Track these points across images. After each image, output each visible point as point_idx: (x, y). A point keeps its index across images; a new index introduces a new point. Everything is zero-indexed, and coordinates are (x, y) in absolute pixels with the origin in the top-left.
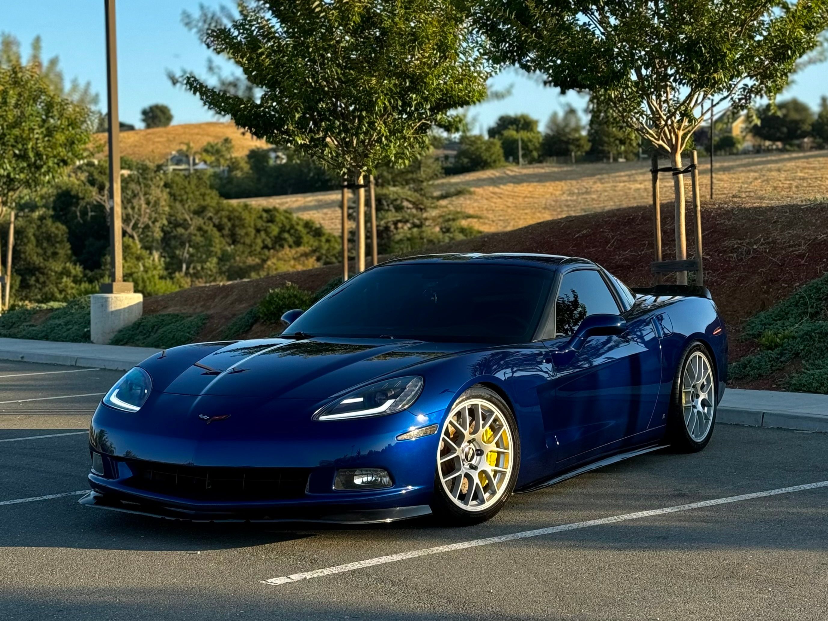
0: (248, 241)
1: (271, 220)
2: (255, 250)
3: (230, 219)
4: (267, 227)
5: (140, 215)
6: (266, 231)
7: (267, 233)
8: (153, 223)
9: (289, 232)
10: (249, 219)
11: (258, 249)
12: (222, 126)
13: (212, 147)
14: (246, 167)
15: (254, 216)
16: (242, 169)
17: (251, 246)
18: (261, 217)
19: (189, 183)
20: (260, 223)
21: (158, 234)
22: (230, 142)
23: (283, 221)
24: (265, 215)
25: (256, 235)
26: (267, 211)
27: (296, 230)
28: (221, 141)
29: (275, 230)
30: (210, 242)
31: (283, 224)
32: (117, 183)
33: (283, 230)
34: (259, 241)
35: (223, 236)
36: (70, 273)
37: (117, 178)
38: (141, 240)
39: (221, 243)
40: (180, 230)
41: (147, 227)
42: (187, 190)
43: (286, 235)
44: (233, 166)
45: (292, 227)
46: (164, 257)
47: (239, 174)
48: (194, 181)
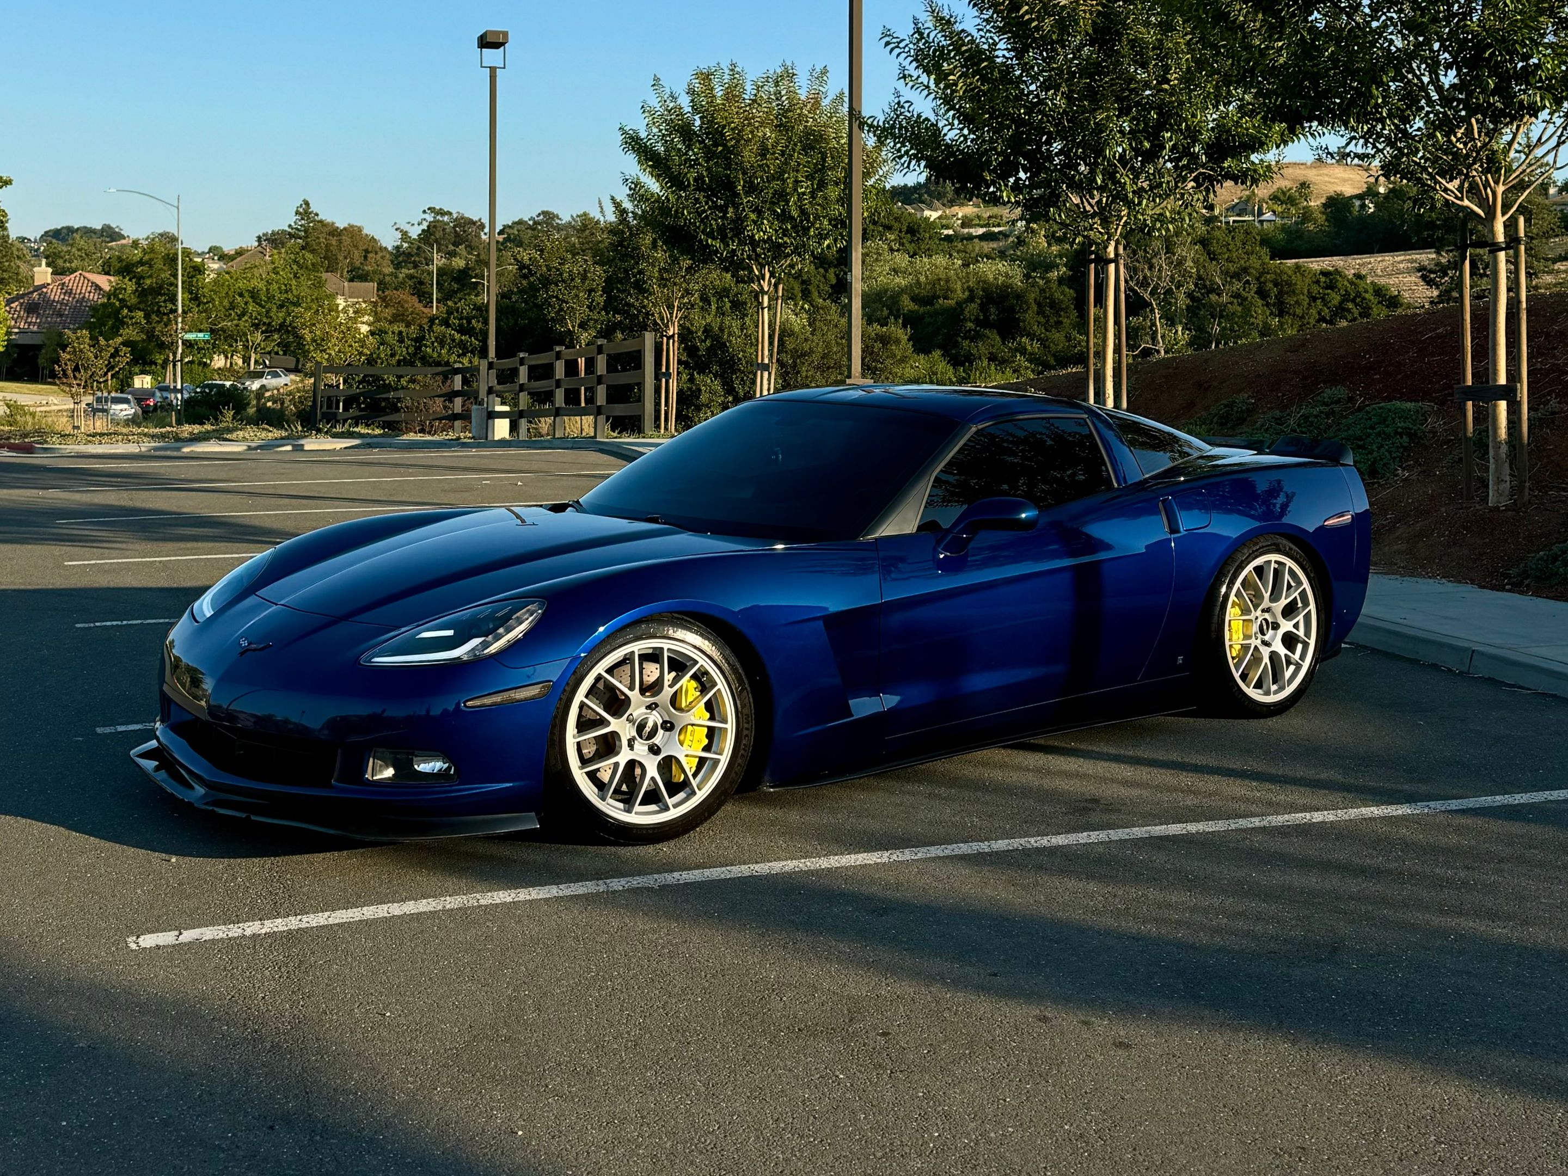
0: (1299, 311)
1: (1331, 286)
2: (1308, 323)
3: (1276, 285)
4: (1325, 294)
5: (1159, 278)
6: (1323, 299)
7: (1325, 304)
8: (1178, 288)
9: (1353, 301)
10: (1302, 285)
11: (1312, 321)
12: (1302, 167)
13: (1284, 193)
14: (1321, 218)
15: (1307, 281)
16: (1315, 220)
17: (1302, 317)
18: (1318, 282)
19: (1233, 238)
20: (1315, 289)
21: (1182, 301)
22: (1309, 187)
23: (1346, 287)
24: (1323, 279)
25: (1309, 304)
26: (1325, 273)
27: (1364, 299)
28: (1295, 186)
29: (1335, 298)
30: (1247, 312)
31: (1346, 291)
32: (856, 251)
33: (1346, 298)
34: (1313, 312)
35: (1268, 305)
36: (1026, 349)
37: (857, 245)
38: (1161, 308)
39: (1263, 313)
40: (1213, 297)
41: (1169, 292)
42: (1230, 248)
43: (1350, 305)
44: (1306, 215)
45: (1358, 295)
46: (1190, 330)
47: (1311, 226)
48: (1240, 236)
